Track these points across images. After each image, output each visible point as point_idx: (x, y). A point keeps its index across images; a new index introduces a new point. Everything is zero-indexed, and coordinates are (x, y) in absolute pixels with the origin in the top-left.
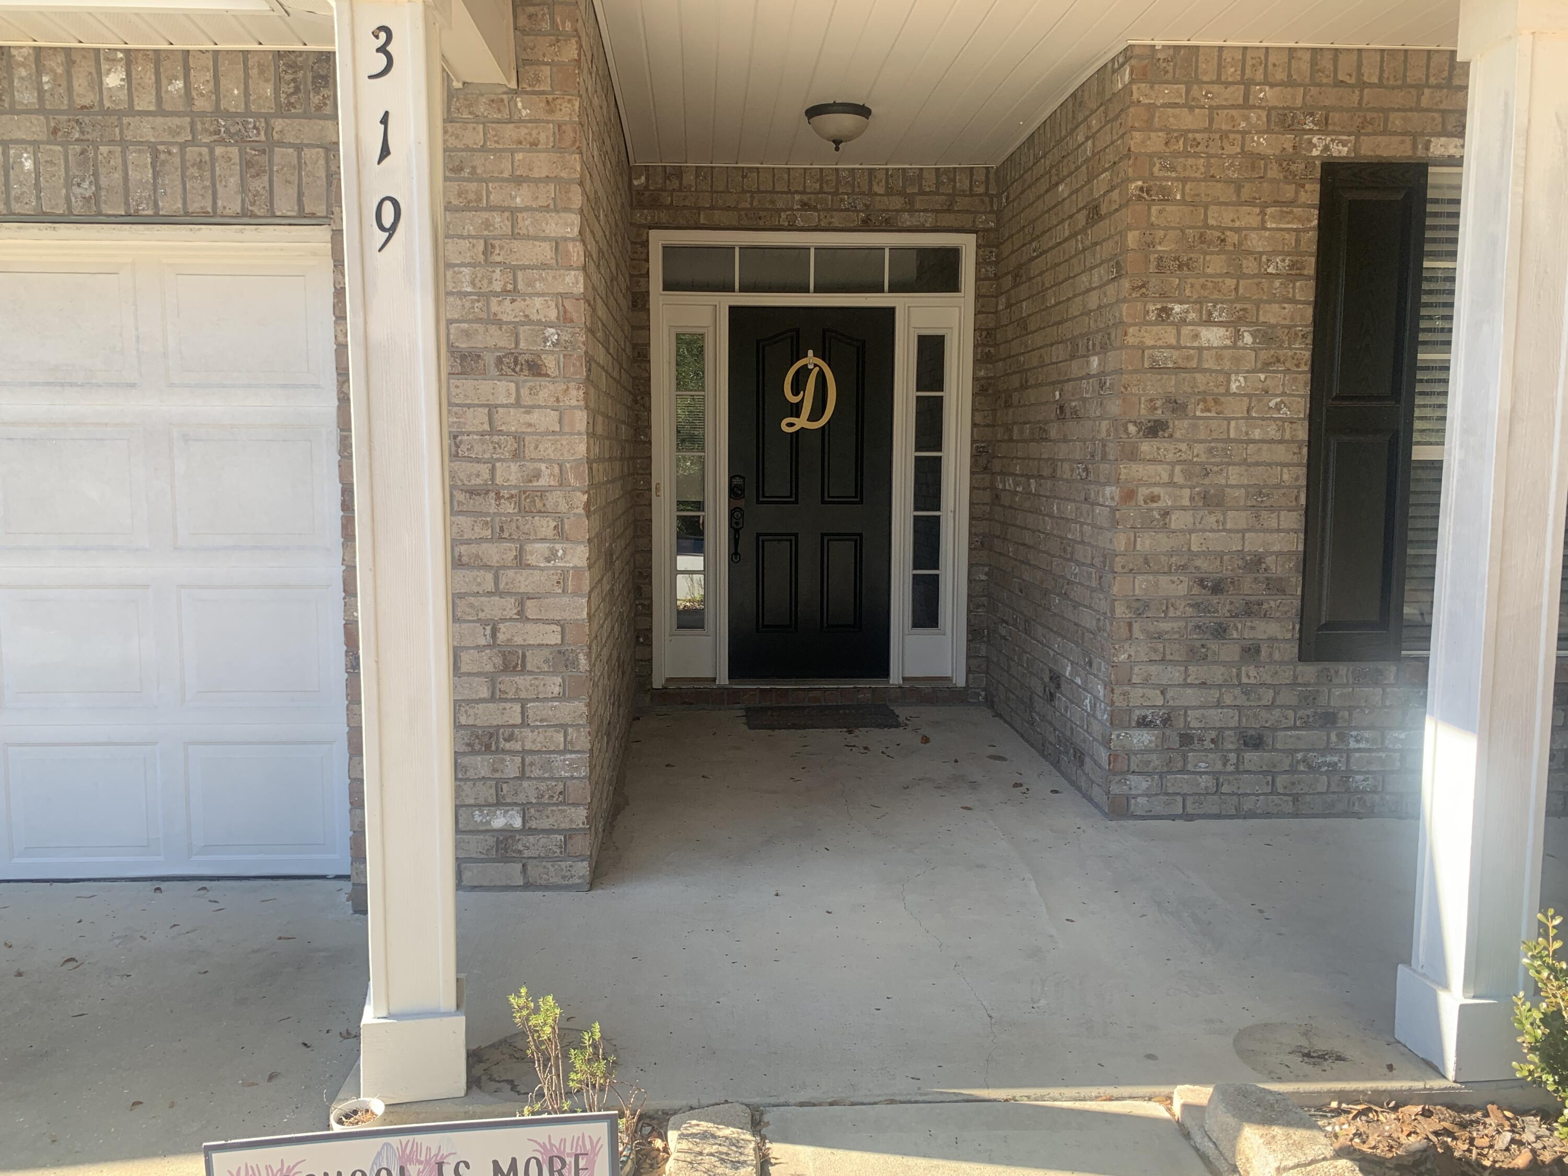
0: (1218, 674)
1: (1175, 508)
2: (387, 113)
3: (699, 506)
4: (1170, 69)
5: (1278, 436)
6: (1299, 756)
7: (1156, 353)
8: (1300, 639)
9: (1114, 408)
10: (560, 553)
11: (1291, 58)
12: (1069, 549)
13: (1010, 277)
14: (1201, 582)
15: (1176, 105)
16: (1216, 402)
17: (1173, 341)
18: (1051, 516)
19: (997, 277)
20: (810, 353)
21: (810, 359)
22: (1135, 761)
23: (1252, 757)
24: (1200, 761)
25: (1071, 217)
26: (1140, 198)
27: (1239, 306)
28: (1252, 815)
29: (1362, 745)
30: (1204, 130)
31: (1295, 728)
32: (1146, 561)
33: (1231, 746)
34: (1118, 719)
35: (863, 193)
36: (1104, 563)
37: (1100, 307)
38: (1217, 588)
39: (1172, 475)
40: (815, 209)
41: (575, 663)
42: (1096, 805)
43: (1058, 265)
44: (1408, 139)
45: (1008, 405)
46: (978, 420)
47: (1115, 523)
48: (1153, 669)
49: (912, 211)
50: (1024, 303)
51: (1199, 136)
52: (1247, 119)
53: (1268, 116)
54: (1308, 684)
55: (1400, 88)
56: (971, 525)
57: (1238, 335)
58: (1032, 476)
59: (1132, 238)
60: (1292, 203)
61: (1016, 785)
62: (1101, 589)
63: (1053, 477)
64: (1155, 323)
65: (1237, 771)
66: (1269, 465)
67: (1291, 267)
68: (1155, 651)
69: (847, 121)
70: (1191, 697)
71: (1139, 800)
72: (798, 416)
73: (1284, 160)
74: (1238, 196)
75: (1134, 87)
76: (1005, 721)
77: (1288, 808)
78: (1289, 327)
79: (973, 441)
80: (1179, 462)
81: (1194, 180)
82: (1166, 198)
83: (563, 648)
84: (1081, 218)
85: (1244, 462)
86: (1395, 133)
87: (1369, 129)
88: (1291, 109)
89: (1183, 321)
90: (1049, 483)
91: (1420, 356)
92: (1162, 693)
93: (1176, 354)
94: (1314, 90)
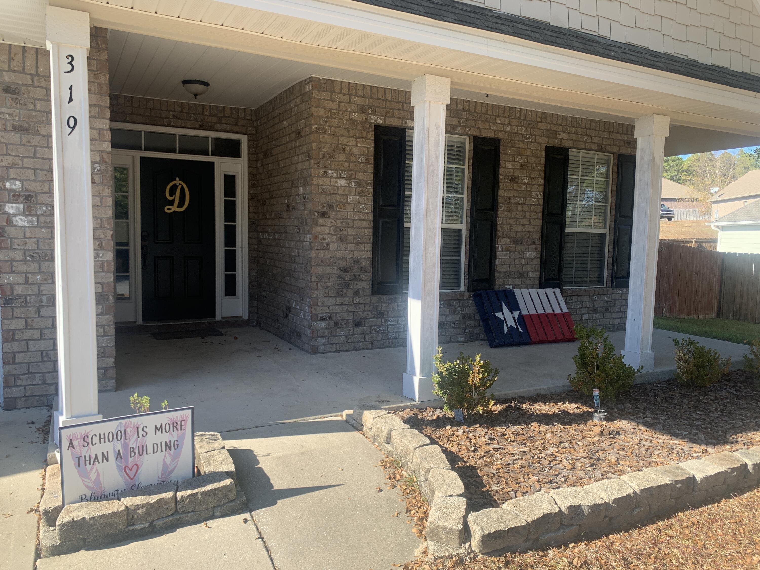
0: (346, 300)
1: (331, 243)
2: (72, 86)
3: (127, 244)
4: (325, 86)
5: (363, 218)
6: (373, 328)
7: (323, 187)
8: (372, 288)
9: (309, 206)
10: (101, 255)
11: (364, 88)
12: (293, 259)
13: (263, 154)
14: (340, 269)
15: (327, 100)
16: (343, 205)
17: (329, 184)
18: (285, 247)
19: (256, 153)
20: (177, 179)
21: (177, 181)
22: (320, 332)
23: (358, 329)
24: (341, 332)
25: (289, 134)
26: (316, 132)
27: (350, 173)
28: (358, 349)
29: (392, 323)
30: (337, 110)
31: (371, 318)
32: (322, 261)
33: (351, 326)
34: (314, 318)
35: (199, 114)
36: (307, 262)
37: (302, 170)
38: (345, 271)
39: (330, 231)
40: (179, 119)
41: (108, 300)
42: (306, 351)
43: (284, 152)
44: (400, 120)
45: (264, 204)
46: (251, 210)
47: (311, 248)
48: (325, 299)
49: (221, 123)
50: (270, 165)
51: (335, 112)
52: (351, 107)
53: (357, 107)
54: (375, 303)
55: (397, 102)
56: (249, 253)
57: (350, 183)
58: (276, 232)
59: (314, 145)
60: (366, 138)
61: (276, 348)
62: (307, 272)
63: (285, 232)
64: (323, 177)
65: (353, 334)
66: (361, 228)
67: (366, 160)
68: (326, 293)
69: (200, 88)
70: (338, 309)
71: (321, 347)
72: (172, 205)
73: (363, 123)
74: (349, 133)
75: (313, 92)
76: (266, 330)
77: (370, 346)
78: (366, 181)
79: (249, 219)
80: (332, 226)
81: (334, 127)
82: (325, 133)
83: (102, 294)
84: (294, 135)
85: (353, 227)
86: (396, 117)
87: (389, 115)
88: (365, 105)
89: (332, 177)
90: (284, 235)
91: (406, 193)
92: (328, 308)
93: (330, 188)
94: (371, 100)
